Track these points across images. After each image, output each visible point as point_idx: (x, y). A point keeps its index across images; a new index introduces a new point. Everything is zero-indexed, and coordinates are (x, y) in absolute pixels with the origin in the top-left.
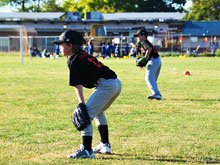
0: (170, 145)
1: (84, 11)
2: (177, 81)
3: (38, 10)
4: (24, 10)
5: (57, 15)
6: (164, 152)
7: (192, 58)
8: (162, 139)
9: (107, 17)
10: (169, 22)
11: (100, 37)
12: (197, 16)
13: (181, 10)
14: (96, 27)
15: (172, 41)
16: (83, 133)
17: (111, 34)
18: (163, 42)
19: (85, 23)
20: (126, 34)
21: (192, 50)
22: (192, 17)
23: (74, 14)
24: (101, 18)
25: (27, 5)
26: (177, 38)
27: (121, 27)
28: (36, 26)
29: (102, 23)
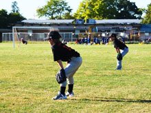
0: (134, 93)
1: (85, 19)
2: (137, 57)
3: (60, 18)
4: (53, 18)
5: (71, 21)
6: (131, 97)
7: (146, 45)
8: (130, 89)
9: (98, 22)
10: (132, 25)
11: (94, 33)
12: (148, 21)
13: (140, 18)
14: (92, 28)
15: (135, 35)
16: (61, 85)
17: (100, 31)
18: (129, 36)
19: (85, 25)
20: (109, 31)
21: (145, 40)
22: (146, 22)
23: (80, 20)
24: (95, 22)
25: (54, 16)
26: (137, 33)
27: (106, 27)
28: (59, 27)
29: (95, 25)
